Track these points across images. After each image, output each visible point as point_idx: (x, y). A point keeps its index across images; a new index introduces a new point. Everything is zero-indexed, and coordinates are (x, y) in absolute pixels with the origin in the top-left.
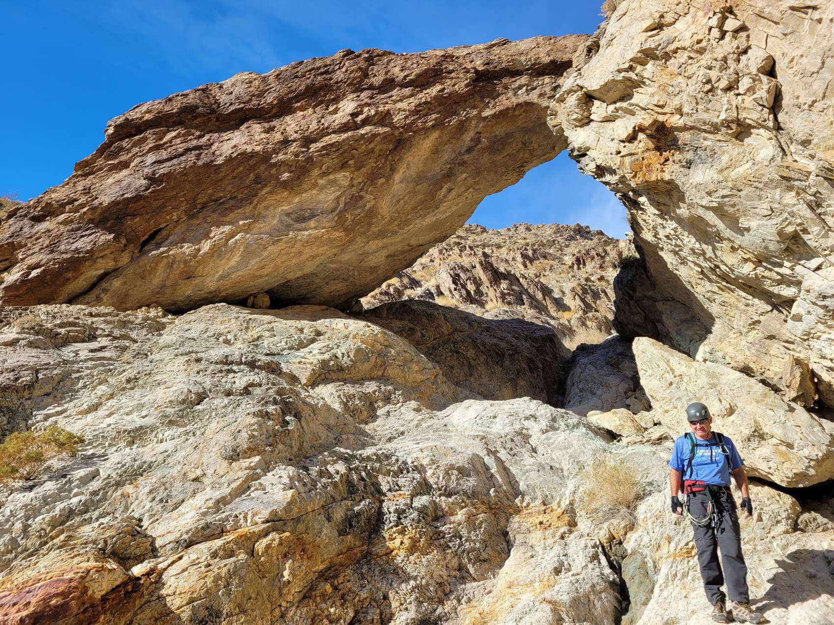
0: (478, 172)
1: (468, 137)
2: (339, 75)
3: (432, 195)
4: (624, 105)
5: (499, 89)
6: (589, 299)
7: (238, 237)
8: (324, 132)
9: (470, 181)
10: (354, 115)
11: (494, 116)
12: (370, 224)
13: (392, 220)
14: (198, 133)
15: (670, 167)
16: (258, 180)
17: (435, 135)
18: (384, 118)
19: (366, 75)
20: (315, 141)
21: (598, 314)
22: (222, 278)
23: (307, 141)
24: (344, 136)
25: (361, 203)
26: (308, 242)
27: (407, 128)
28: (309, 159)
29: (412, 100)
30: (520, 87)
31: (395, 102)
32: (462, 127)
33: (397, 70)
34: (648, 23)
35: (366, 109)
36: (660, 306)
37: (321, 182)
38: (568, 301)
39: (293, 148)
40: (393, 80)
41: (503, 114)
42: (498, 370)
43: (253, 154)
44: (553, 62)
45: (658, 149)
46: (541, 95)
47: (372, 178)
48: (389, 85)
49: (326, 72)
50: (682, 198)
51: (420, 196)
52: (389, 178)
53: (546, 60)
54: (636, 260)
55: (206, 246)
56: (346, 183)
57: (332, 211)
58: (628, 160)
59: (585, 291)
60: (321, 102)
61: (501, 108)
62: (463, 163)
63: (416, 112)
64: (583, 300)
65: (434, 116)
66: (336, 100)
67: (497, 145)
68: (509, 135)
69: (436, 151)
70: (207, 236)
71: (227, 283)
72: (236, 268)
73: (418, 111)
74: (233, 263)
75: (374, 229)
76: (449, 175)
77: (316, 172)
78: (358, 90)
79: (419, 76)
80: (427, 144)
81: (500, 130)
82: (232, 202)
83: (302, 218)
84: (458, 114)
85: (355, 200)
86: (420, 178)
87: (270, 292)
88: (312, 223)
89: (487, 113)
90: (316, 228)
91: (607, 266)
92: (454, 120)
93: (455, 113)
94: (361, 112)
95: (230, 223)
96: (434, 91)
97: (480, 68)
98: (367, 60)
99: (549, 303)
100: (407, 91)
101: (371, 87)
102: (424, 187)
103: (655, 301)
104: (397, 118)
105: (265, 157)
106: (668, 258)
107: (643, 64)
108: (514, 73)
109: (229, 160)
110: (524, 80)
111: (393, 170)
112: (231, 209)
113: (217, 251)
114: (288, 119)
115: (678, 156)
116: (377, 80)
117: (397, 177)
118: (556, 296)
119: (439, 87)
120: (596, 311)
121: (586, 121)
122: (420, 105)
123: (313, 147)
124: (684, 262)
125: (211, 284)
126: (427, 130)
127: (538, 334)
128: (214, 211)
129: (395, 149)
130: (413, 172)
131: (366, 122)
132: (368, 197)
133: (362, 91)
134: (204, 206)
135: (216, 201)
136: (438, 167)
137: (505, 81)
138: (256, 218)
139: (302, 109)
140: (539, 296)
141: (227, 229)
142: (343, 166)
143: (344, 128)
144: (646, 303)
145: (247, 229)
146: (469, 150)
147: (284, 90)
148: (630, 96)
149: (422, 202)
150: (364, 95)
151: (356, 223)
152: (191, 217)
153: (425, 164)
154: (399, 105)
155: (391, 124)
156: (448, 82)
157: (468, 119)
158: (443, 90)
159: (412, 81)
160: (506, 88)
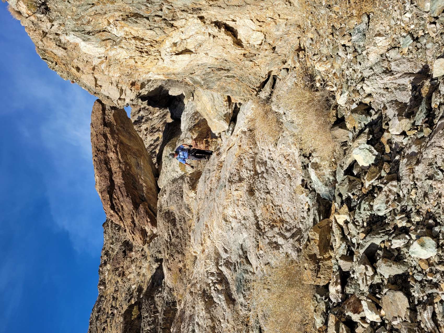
0: (129, 127)
1: (120, 129)
2: (102, 158)
3: (134, 137)
5: (109, 122)
6: (155, 130)
7: (142, 178)
8: (118, 159)
9: (131, 129)
11: (116, 123)
12: (140, 151)
13: (139, 146)
14: (115, 190)
15: (138, 84)
16: (128, 174)
17: (119, 135)
18: (115, 146)
19: (103, 151)
20: (120, 161)
21: (161, 127)
22: (151, 182)
24: (119, 154)
25: (135, 152)
26: (144, 163)
27: (118, 141)
28: (124, 162)
29: (110, 140)
30: (108, 117)
31: (111, 144)
32: (118, 130)
33: (102, 144)
35: (112, 150)
37: (129, 161)
38: (155, 138)
39: (121, 165)
40: (105, 145)
41: (115, 120)
43: (122, 174)
44: (102, 110)
45: (134, 85)
46: (111, 113)
47: (129, 150)
49: (101, 161)
51: (134, 140)
52: (129, 146)
53: (101, 112)
55: (144, 184)
56: (130, 156)
57: (136, 159)
59: (152, 132)
60: (109, 161)
62: (127, 130)
63: (114, 139)
64: (155, 132)
65: (115, 135)
66: (109, 158)
67: (122, 122)
68: (120, 120)
69: (123, 136)
70: (142, 184)
71: (153, 181)
72: (149, 179)
73: (113, 138)
74: (148, 179)
76: (129, 133)
77: (127, 161)
78: (107, 153)
80: (122, 138)
81: (119, 122)
82: (134, 180)
83: (138, 165)
84: (115, 130)
86: (130, 140)
87: (155, 177)
88: (140, 163)
89: (115, 124)
92: (116, 131)
94: (113, 151)
95: (139, 180)
96: (109, 136)
97: (103, 126)
98: (98, 151)
100: (108, 141)
101: (106, 150)
102: (132, 139)
104: (115, 143)
105: (123, 172)
106: (152, 89)
108: (104, 119)
109: (123, 180)
110: (106, 117)
111: (127, 145)
113: (145, 182)
114: (112, 169)
116: (104, 148)
117: (129, 144)
119: (108, 134)
122: (112, 139)
123: (122, 161)
125: (153, 185)
126: (118, 137)
128: (136, 183)
129: (123, 144)
130: (128, 141)
131: (116, 150)
132: (134, 150)
134: (134, 186)
135: (133, 183)
136: (127, 136)
137: (106, 121)
138: (138, 174)
139: (110, 166)
141: (140, 180)
142: (126, 155)
143: (117, 154)
145: (140, 176)
146: (124, 128)
147: (105, 170)
150: (108, 151)
151: (140, 154)
152: (136, 189)
153: (126, 138)
154: (112, 143)
155: (117, 145)
156: (107, 132)
157: (116, 128)
158: (109, 133)
159: (106, 140)
160: (108, 120)
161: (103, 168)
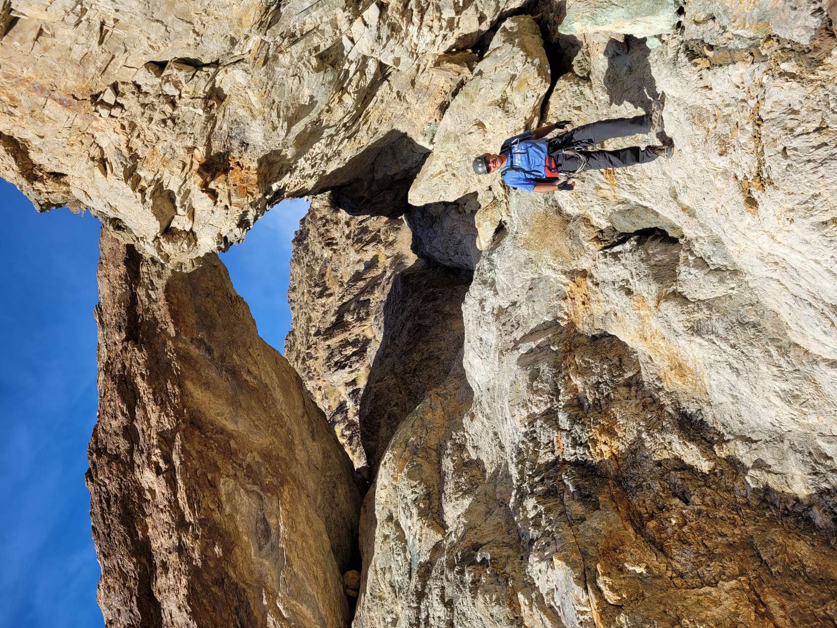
0: (233, 343)
1: (194, 351)
2: (113, 487)
3: (252, 391)
4: (178, 199)
5: (148, 317)
6: (367, 237)
7: (281, 607)
8: (174, 506)
9: (242, 351)
10: (158, 472)
11: (176, 324)
12: (278, 458)
13: (275, 433)
15: (246, 161)
16: (219, 582)
17: (189, 385)
18: (166, 439)
19: (116, 457)
20: (182, 516)
21: (382, 230)
22: (324, 626)
23: (181, 525)
24: (180, 483)
25: (255, 467)
26: (292, 525)
27: (178, 414)
28: (202, 523)
29: (149, 409)
30: (149, 296)
31: (149, 426)
32: (184, 357)
33: (114, 423)
34: (98, 172)
35: (154, 458)
36: (379, 176)
37: (228, 510)
38: (368, 257)
39: (188, 541)
40: (125, 428)
41: (176, 315)
42: (434, 331)
43: (190, 587)
44: (126, 262)
45: (226, 171)
46: (159, 276)
47: (229, 453)
48: (130, 433)
49: (108, 501)
50: (277, 153)
51: (253, 403)
52: (231, 436)
53: (123, 269)
56: (232, 483)
57: (261, 498)
58: (234, 199)
59: (359, 241)
60: (141, 507)
61: (168, 316)
62: (222, 358)
63: (162, 405)
64: (368, 243)
65: (169, 386)
66: (140, 490)
67: (206, 322)
68: (197, 310)
69: (207, 385)
71: (330, 620)
72: (315, 609)
73: (162, 401)
74: (308, 613)
75: (283, 453)
76: (234, 373)
77: (217, 516)
78: (131, 465)
79: (124, 401)
80: (198, 394)
81: (191, 319)
82: (242, 613)
83: (265, 532)
84: (170, 360)
85: (251, 473)
86: (234, 403)
87: (343, 569)
88: (272, 521)
89: (172, 331)
90: (277, 517)
91: (336, 217)
92: (176, 365)
93: (169, 363)
94: (157, 464)
95: (264, 616)
96: (142, 385)
97: (124, 335)
98: (99, 456)
99: (370, 275)
100: (139, 413)
101: (130, 452)
102: (243, 399)
103: (373, 180)
104: (168, 424)
106: (333, 167)
107: (139, 179)
108: (132, 302)
109: (194, 615)
110: (141, 292)
111: (222, 431)
112: (250, 614)
114: (154, 546)
115: (235, 154)
116: (123, 445)
117: (230, 426)
118: (362, 268)
119: (139, 379)
120: (379, 231)
121: (191, 236)
122: (155, 400)
123: (189, 518)
124: (338, 153)
126: (184, 394)
127: (399, 289)
129: (200, 428)
130: (227, 410)
131: (168, 459)
132: (249, 459)
133: (133, 462)
136: (224, 384)
137: (140, 312)
138: (261, 584)
139: (145, 529)
140: (361, 284)
141: (270, 619)
142: (213, 485)
143: (171, 483)
144: (374, 188)
145: (273, 596)
146: (209, 351)
147: (123, 550)
148: (171, 193)
149: (259, 401)
150: (138, 460)
151: (276, 473)
153: (219, 397)
154: (153, 422)
155: (174, 432)
156: (134, 369)
157: (176, 350)
158: (142, 375)
159: (128, 408)
160: (148, 310)
161: (117, 537)
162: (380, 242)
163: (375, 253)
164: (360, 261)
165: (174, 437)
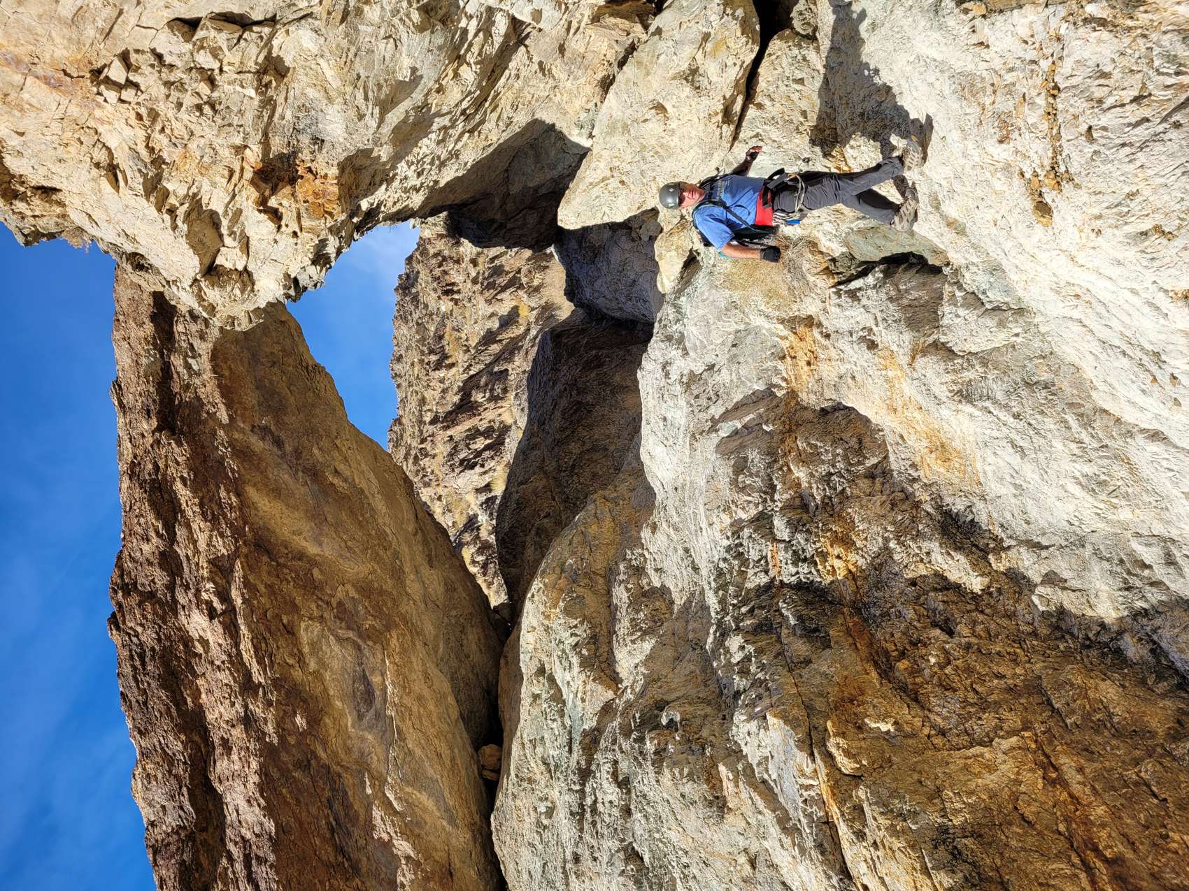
0: (312, 432)
1: (257, 444)
2: (148, 637)
3: (342, 500)
4: (225, 223)
5: (188, 396)
6: (502, 281)
7: (391, 796)
8: (236, 661)
9: (325, 443)
10: (212, 614)
11: (229, 406)
12: (381, 592)
13: (377, 558)
14: (224, 861)
15: (320, 166)
16: (304, 765)
17: (251, 492)
18: (221, 569)
19: (151, 596)
20: (248, 675)
21: (524, 270)
22: (452, 821)
23: (247, 687)
24: (244, 629)
25: (349, 606)
26: (405, 687)
27: (237, 533)
28: (276, 683)
29: (195, 526)
30: (188, 367)
31: (197, 551)
32: (243, 453)
33: (146, 548)
34: (105, 185)
35: (205, 596)
36: (515, 189)
37: (313, 665)
38: (504, 309)
39: (257, 709)
40: (162, 554)
41: (227, 393)
42: (598, 411)
43: (263, 772)
44: (153, 318)
45: (292, 181)
46: (202, 337)
47: (311, 587)
48: (169, 561)
49: (142, 656)
50: (366, 153)
51: (344, 516)
52: (313, 562)
53: (149, 328)
54: (449, 217)
55: (403, 847)
56: (317, 628)
57: (359, 648)
58: (306, 223)
59: (491, 286)
60: (189, 664)
61: (217, 395)
62: (298, 453)
63: (214, 521)
64: (504, 289)
65: (223, 494)
66: (187, 641)
67: (273, 403)
68: (259, 386)
69: (276, 492)
70: (388, 845)
71: (460, 813)
72: (439, 799)
73: (213, 515)
74: (429, 803)
75: (389, 585)
76: (314, 474)
77: (297, 674)
78: (173, 607)
79: (159, 516)
80: (265, 506)
81: (251, 398)
82: (337, 806)
83: (366, 695)
84: (223, 458)
85: (344, 614)
86: (316, 516)
87: (477, 745)
88: (376, 679)
89: (223, 415)
90: (383, 674)
91: (457, 253)
92: (231, 463)
93: (221, 462)
94: (209, 604)
95: (369, 809)
96: (183, 493)
97: (154, 423)
98: (127, 594)
99: (507, 335)
100: (181, 533)
101: (171, 587)
102: (329, 511)
103: (508, 194)
104: (222, 548)
105: (269, 754)
106: (448, 175)
107: (166, 194)
108: (165, 374)
109: (269, 811)
110: (177, 361)
111: (301, 556)
112: (347, 807)
113: (411, 831)
114: (210, 717)
115: (305, 155)
116: (160, 578)
117: (312, 549)
118: (497, 325)
119: (178, 486)
120: (519, 271)
121: (246, 278)
122: (204, 514)
123: (258, 678)
124: (455, 155)
125: (461, 838)
126: (244, 504)
127: (549, 352)
128: (349, 834)
129: (268, 552)
130: (306, 526)
131: (224, 597)
132: (340, 594)
133: (175, 601)
134: (340, 850)
135: (332, 831)
136: (301, 489)
137: (176, 389)
138: (363, 766)
139: (196, 694)
140: (495, 348)
141: (377, 814)
142: (290, 631)
143: (231, 630)
144: (510, 206)
145: (379, 781)
146: (278, 443)
147: (166, 724)
148: (213, 215)
149: (352, 513)
150: (182, 598)
151: (378, 612)
152: (356, 870)
153: (296, 508)
154: (202, 545)
155: (232, 558)
156: (172, 471)
157: (231, 444)
158: (183, 479)
159: (166, 526)
160: (188, 386)
161: (156, 706)
162: (521, 287)
163: (514, 303)
164: (492, 315)
165: (232, 566)
